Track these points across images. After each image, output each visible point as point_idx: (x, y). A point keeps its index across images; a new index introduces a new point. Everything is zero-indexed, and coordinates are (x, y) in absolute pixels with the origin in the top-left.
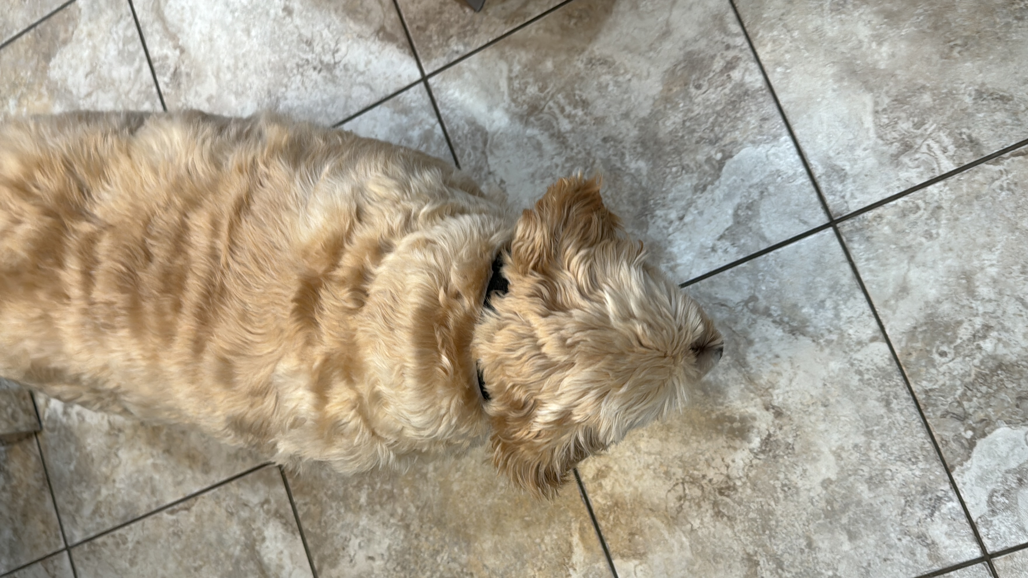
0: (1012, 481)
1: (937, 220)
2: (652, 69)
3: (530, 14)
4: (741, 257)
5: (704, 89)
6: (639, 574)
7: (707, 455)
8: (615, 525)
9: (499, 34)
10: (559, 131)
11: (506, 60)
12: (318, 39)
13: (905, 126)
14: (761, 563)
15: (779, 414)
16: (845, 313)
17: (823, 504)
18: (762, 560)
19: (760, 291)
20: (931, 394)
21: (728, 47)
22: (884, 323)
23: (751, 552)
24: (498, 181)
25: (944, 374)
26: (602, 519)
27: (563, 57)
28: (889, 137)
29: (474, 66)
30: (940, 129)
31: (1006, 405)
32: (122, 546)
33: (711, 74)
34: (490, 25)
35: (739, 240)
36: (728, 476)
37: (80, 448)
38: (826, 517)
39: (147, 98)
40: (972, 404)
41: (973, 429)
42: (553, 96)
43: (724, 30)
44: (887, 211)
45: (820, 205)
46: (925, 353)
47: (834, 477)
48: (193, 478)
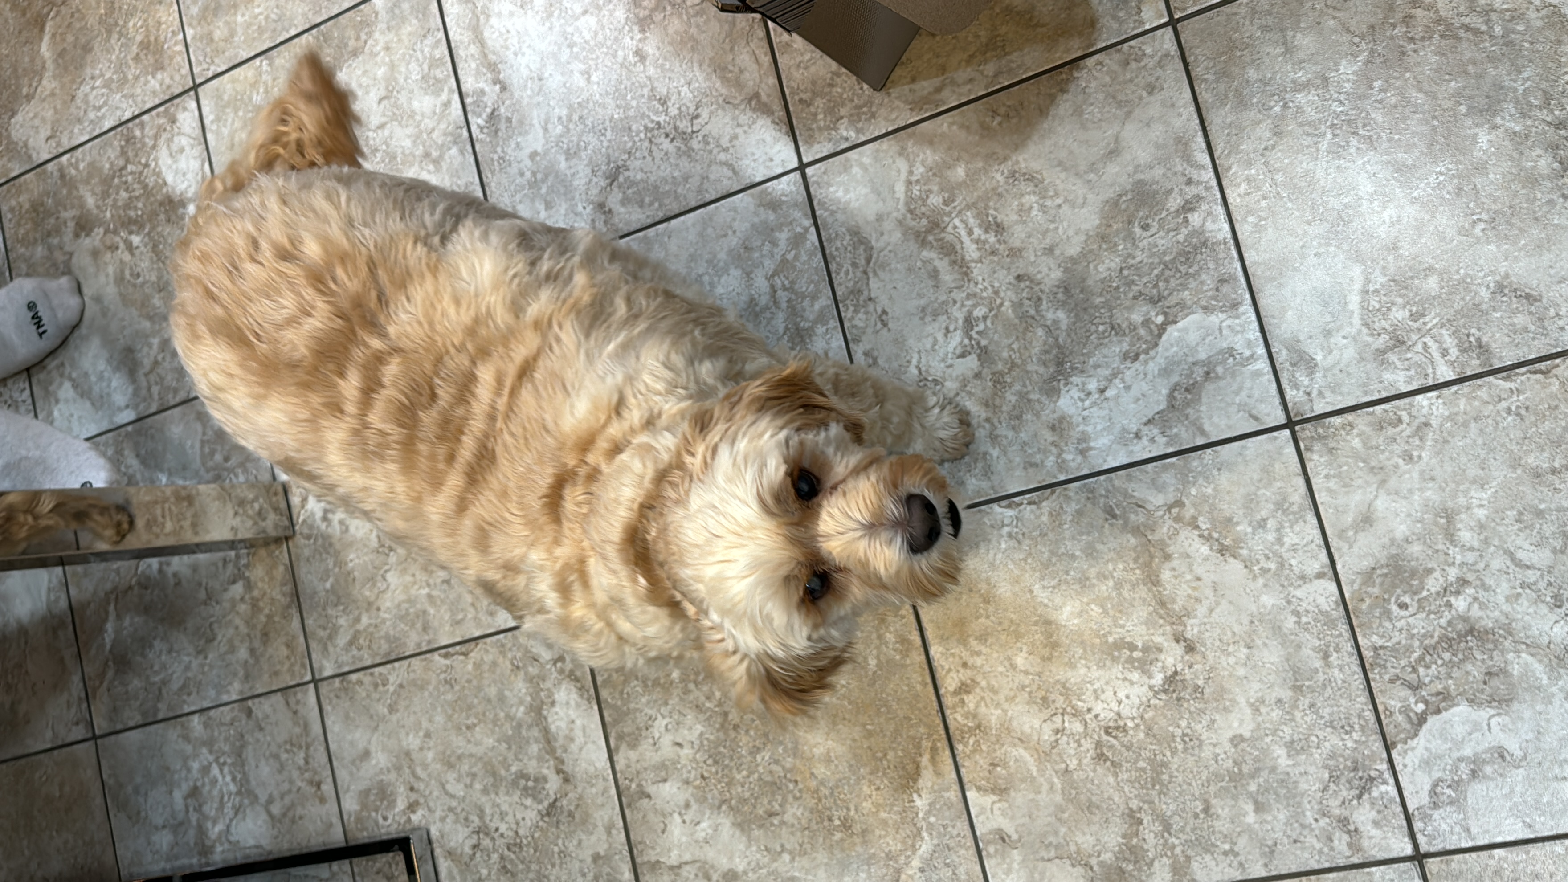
0: (1464, 771)
1: (1421, 439)
2: (1090, 196)
3: (944, 103)
4: (1171, 450)
5: (1153, 230)
6: (997, 812)
7: (1097, 685)
8: (974, 751)
9: (902, 123)
10: (963, 259)
11: (907, 158)
12: (674, 98)
13: (1399, 314)
14: (1145, 822)
16: (1290, 539)
17: (1229, 764)
18: (1146, 819)
19: (1188, 496)
20: (1381, 652)
21: (1189, 182)
22: (1336, 557)
23: (1135, 808)
24: (879, 310)
25: (1401, 630)
26: (960, 741)
28: (1377, 326)
29: (866, 160)
30: (1443, 326)
31: (1471, 679)
32: (381, 688)
33: (1164, 213)
34: (893, 110)
35: (1170, 428)
36: (1119, 714)
37: (340, 563)
38: (1231, 780)
39: (455, 143)
40: (1430, 672)
41: (1426, 703)
42: (960, 212)
43: (1188, 158)
44: (1360, 420)
45: (1277, 400)
46: (1382, 602)
47: (1247, 734)
48: (475, 618)
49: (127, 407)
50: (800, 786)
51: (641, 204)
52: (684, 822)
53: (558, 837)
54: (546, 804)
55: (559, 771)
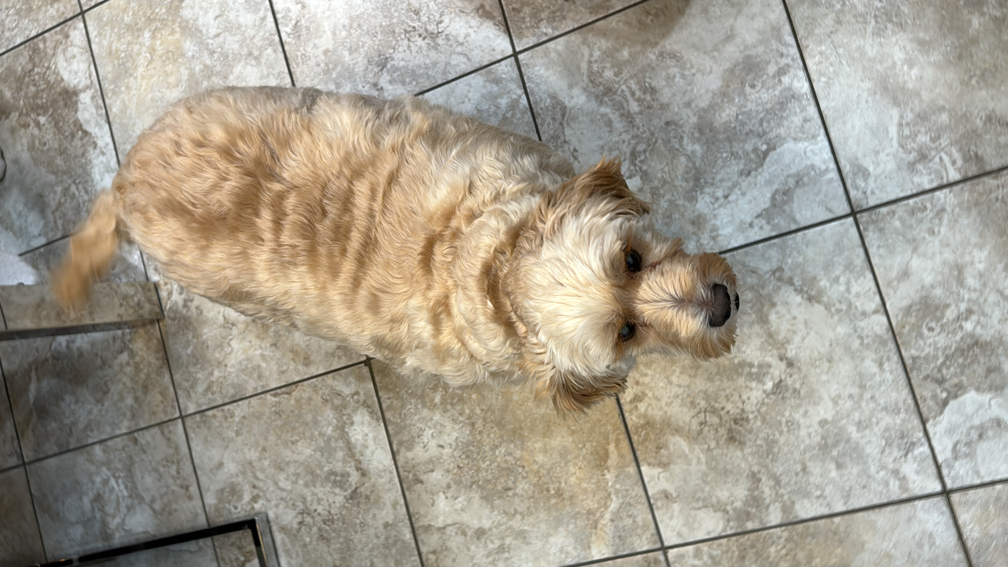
0: (974, 435)
1: (940, 219)
2: (715, 67)
3: (612, 7)
4: (774, 234)
5: (758, 88)
6: (662, 479)
7: (728, 392)
8: (645, 440)
9: (584, 22)
10: (629, 112)
11: (589, 46)
12: (424, 9)
13: (923, 139)
15: (790, 364)
16: (855, 289)
17: (818, 439)
18: (764, 479)
19: (786, 263)
20: (917, 360)
21: (782, 55)
22: (886, 299)
23: (756, 471)
24: (572, 149)
25: (929, 345)
26: (635, 433)
27: (638, 48)
28: (908, 147)
29: (559, 48)
30: (952, 145)
31: (977, 375)
32: (230, 420)
33: (765, 77)
34: (577, 14)
35: (773, 219)
36: (743, 410)
37: (197, 336)
38: (819, 449)
39: (270, 45)
40: (950, 371)
41: (948, 392)
42: (626, 81)
43: (780, 39)
44: (899, 209)
45: (844, 198)
46: (917, 328)
47: (830, 418)
48: (295, 369)
49: (40, 235)
50: (527, 469)
51: (403, 83)
52: (447, 498)
53: (359, 513)
54: (349, 491)
55: (358, 469)
